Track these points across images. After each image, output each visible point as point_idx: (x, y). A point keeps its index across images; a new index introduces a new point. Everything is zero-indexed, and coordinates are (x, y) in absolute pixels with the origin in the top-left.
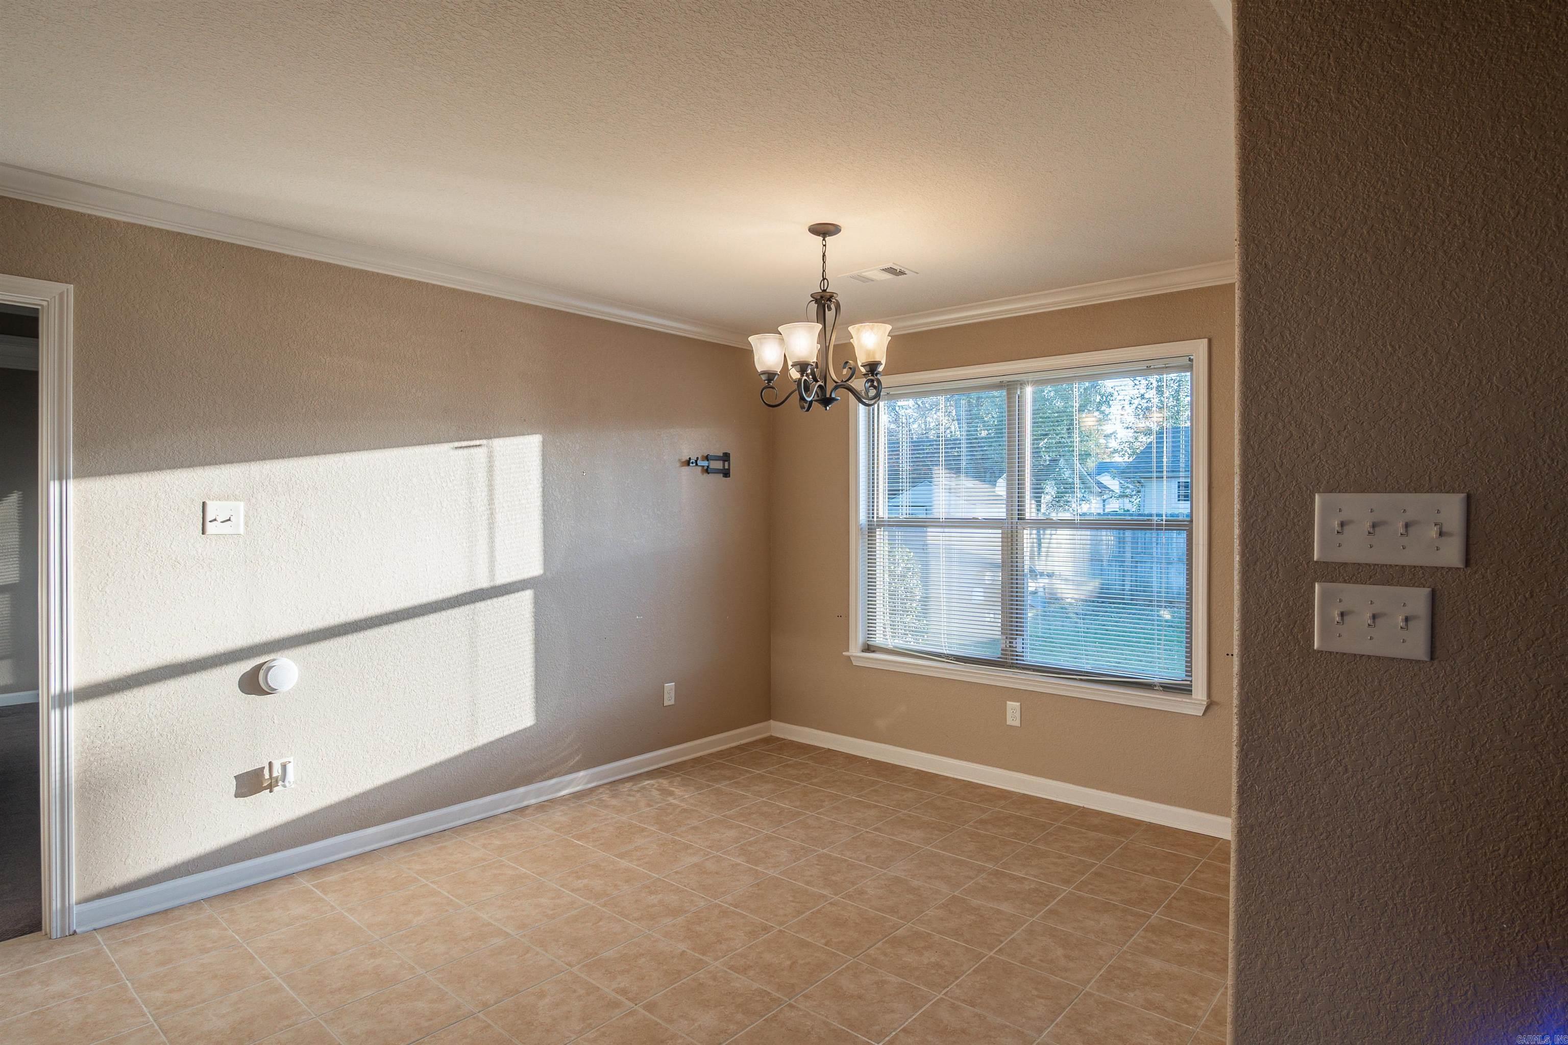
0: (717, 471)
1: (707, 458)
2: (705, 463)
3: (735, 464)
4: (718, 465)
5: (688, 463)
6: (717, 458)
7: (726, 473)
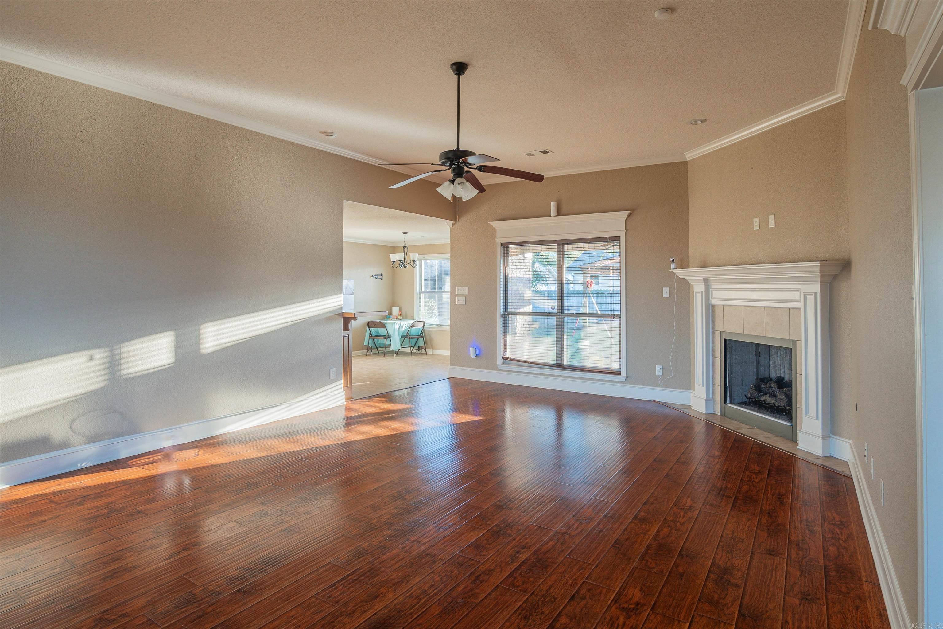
0: (379, 278)
1: (377, 275)
2: (376, 277)
3: (384, 277)
4: (379, 277)
5: (372, 276)
6: (379, 275)
7: (382, 279)
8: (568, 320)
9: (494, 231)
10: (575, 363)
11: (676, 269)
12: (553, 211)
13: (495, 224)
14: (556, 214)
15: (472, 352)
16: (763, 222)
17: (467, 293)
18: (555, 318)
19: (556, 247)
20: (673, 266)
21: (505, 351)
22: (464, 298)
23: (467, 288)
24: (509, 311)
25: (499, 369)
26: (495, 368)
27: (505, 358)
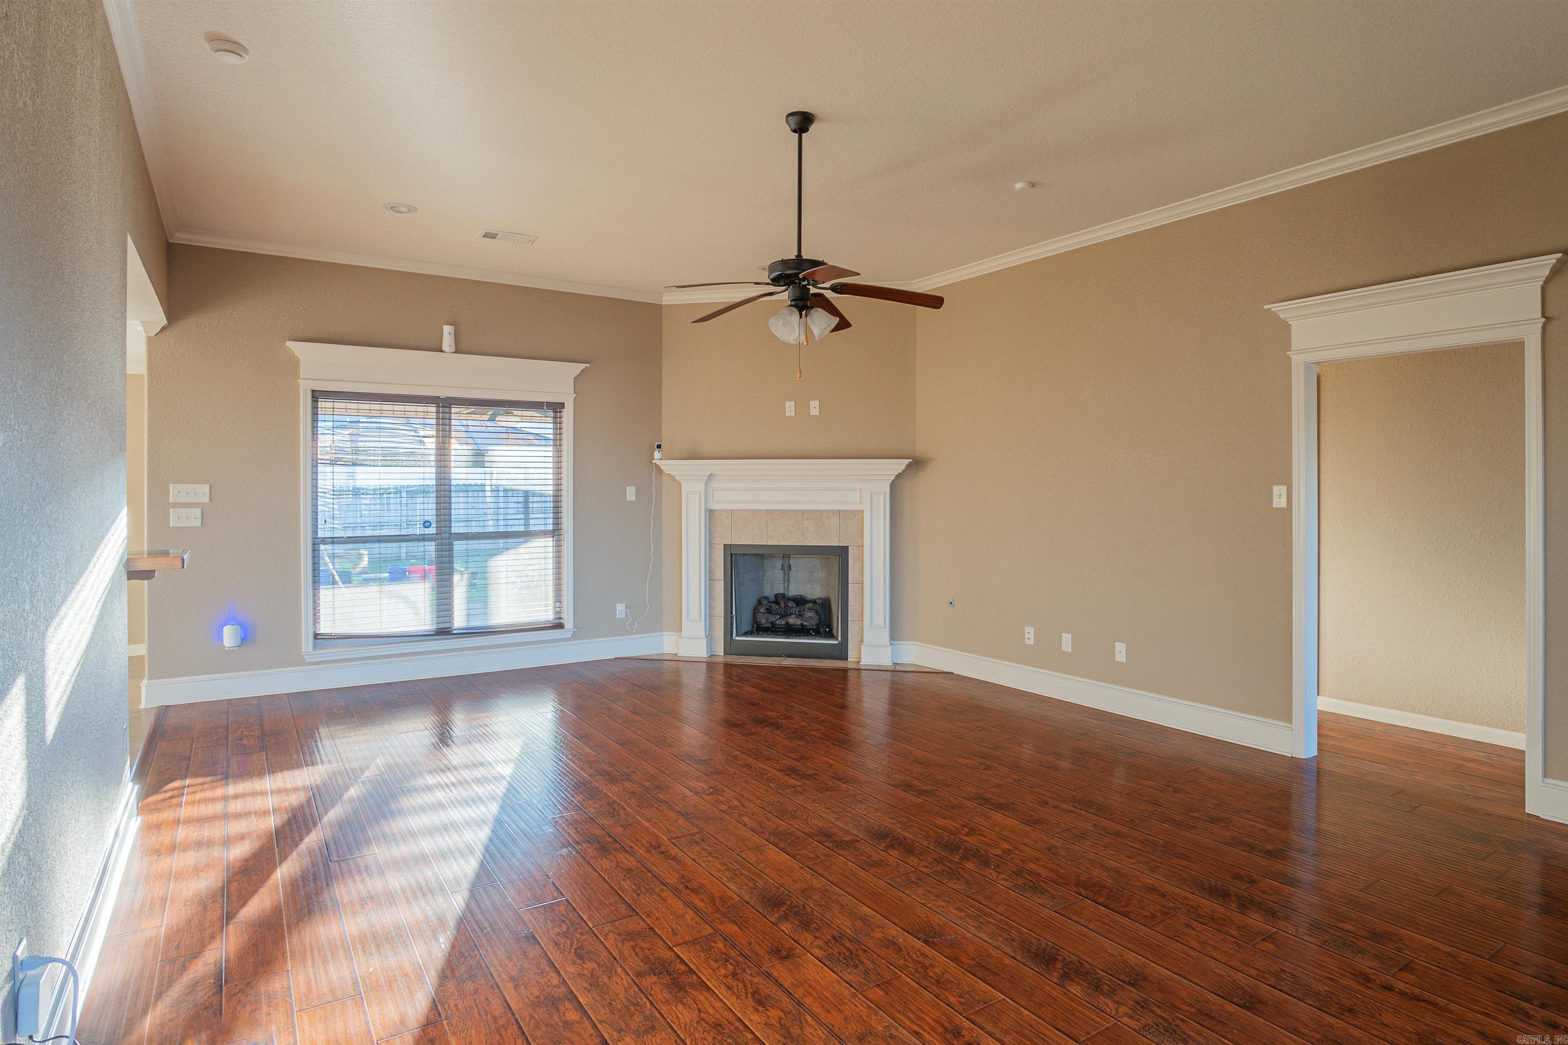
8: (458, 546)
9: (294, 363)
10: (477, 623)
11: (661, 459)
12: (448, 342)
13: (296, 347)
14: (454, 350)
15: (229, 636)
16: (803, 408)
17: (206, 499)
18: (433, 543)
19: (434, 409)
20: (657, 455)
21: (316, 621)
22: (198, 512)
23: (206, 488)
24: (320, 535)
25: (308, 661)
26: (300, 661)
27: (316, 636)
